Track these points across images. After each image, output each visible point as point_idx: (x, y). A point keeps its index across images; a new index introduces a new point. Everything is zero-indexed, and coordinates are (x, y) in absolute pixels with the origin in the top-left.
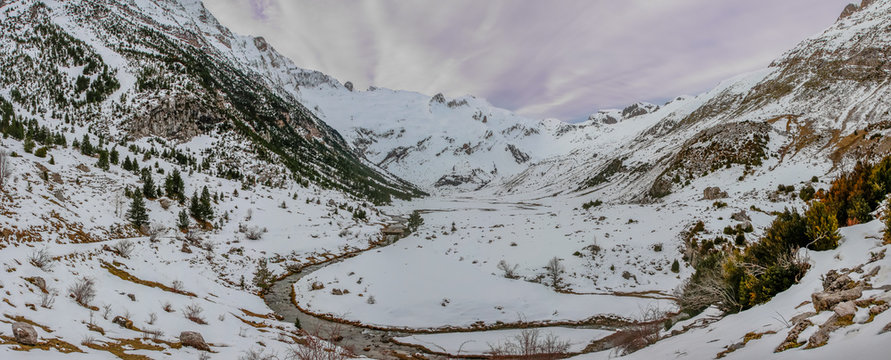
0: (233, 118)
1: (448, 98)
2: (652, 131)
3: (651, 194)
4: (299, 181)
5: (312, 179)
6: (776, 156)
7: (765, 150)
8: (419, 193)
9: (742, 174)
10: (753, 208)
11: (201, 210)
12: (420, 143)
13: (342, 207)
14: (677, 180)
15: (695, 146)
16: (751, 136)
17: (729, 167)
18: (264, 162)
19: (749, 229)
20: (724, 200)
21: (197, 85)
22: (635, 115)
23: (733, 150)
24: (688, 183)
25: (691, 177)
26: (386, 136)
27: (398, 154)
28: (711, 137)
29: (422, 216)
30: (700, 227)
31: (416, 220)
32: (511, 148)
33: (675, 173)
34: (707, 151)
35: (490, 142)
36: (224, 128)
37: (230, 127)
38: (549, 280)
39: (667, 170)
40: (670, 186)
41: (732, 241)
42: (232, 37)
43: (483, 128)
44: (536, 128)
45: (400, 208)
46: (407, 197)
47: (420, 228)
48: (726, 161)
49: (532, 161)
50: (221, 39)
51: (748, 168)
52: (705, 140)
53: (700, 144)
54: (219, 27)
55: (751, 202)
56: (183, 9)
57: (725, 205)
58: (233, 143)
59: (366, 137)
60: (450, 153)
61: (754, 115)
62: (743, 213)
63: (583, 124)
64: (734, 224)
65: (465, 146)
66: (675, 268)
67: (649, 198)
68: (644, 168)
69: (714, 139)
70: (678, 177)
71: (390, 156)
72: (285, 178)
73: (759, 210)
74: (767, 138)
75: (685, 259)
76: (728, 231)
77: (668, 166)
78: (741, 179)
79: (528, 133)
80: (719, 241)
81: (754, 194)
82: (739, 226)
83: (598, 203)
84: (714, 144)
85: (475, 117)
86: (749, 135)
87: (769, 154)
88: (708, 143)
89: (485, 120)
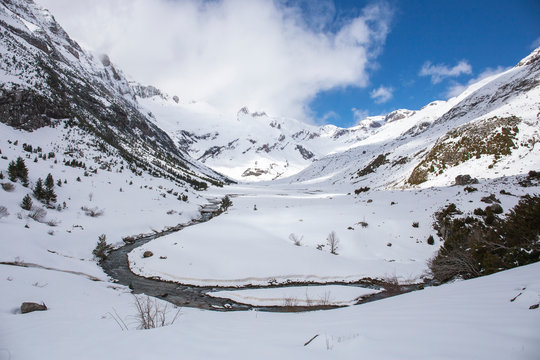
0: (78, 117)
1: (252, 111)
2: (410, 131)
3: (409, 181)
4: (134, 171)
5: (145, 169)
6: (526, 145)
7: (514, 141)
8: (229, 182)
9: (492, 163)
10: (503, 192)
11: (45, 193)
12: (230, 144)
13: (170, 192)
14: (432, 170)
15: (446, 142)
16: (499, 130)
17: (478, 157)
18: (105, 155)
19: (500, 210)
20: (474, 186)
21: (45, 85)
22: (395, 119)
23: (483, 143)
24: (441, 172)
25: (444, 167)
26: (204, 138)
27: (214, 152)
28: (461, 134)
29: (231, 199)
30: (452, 209)
31: (226, 203)
32: (299, 147)
33: (430, 163)
34: (458, 145)
35: (283, 144)
36: (71, 124)
37: (75, 124)
38: (328, 248)
39: (423, 162)
40: (426, 175)
41: (482, 220)
42: (81, 50)
43: (278, 133)
44: (317, 132)
45: (215, 193)
46: (220, 185)
47: (229, 208)
48: (475, 152)
49: (315, 157)
50: (70, 50)
51: (496, 158)
52: (455, 136)
53: (451, 139)
54: (69, 40)
55: (501, 187)
56: (34, 17)
57: (476, 189)
58: (78, 138)
59: (188, 138)
60: (253, 151)
61: (502, 111)
62: (492, 197)
63: (354, 128)
64: (483, 206)
65: (265, 146)
66: (431, 241)
67: (408, 185)
68: (403, 161)
69: (464, 135)
70: (432, 167)
71: (207, 153)
72: (122, 168)
73: (509, 194)
74: (516, 130)
75: (440, 235)
76: (478, 212)
77: (424, 159)
78: (490, 167)
79: (312, 137)
80: (469, 220)
81: (504, 180)
82: (488, 208)
83: (366, 189)
84: (464, 139)
85: (272, 125)
86: (497, 129)
87: (519, 144)
88: (459, 139)
89: (279, 127)
